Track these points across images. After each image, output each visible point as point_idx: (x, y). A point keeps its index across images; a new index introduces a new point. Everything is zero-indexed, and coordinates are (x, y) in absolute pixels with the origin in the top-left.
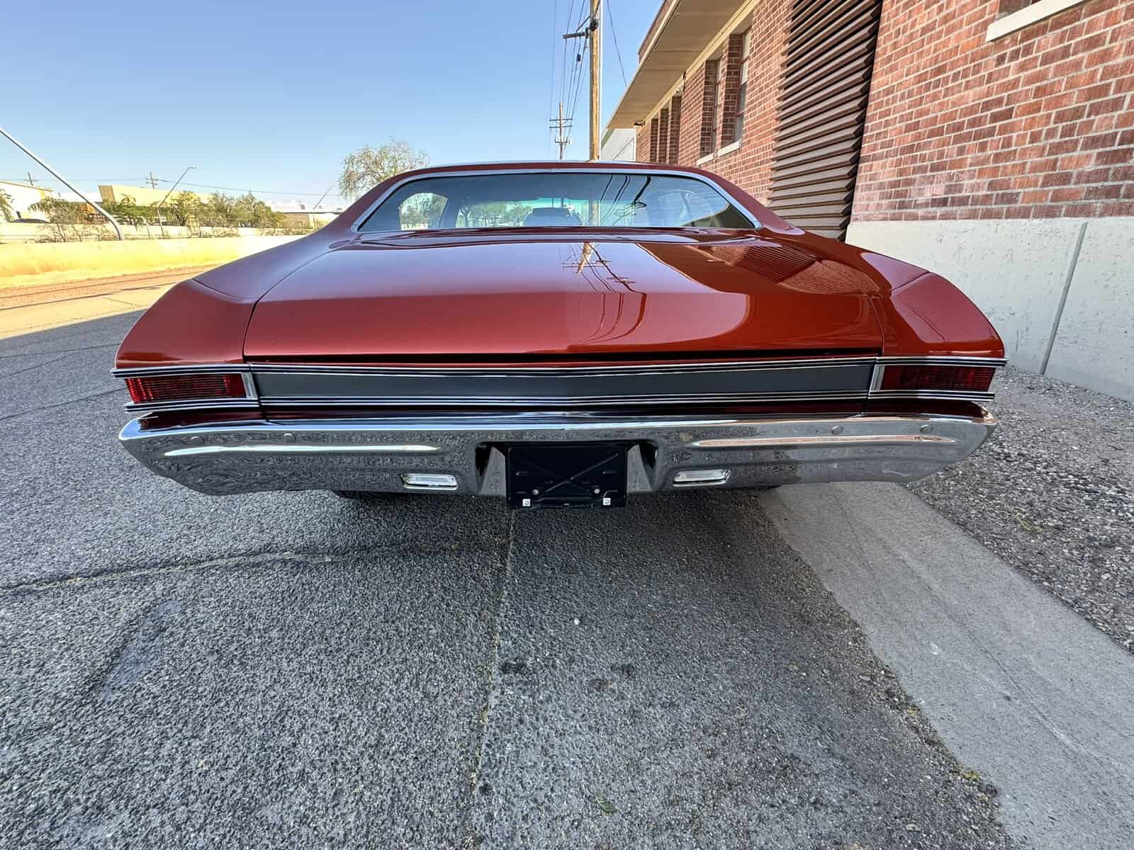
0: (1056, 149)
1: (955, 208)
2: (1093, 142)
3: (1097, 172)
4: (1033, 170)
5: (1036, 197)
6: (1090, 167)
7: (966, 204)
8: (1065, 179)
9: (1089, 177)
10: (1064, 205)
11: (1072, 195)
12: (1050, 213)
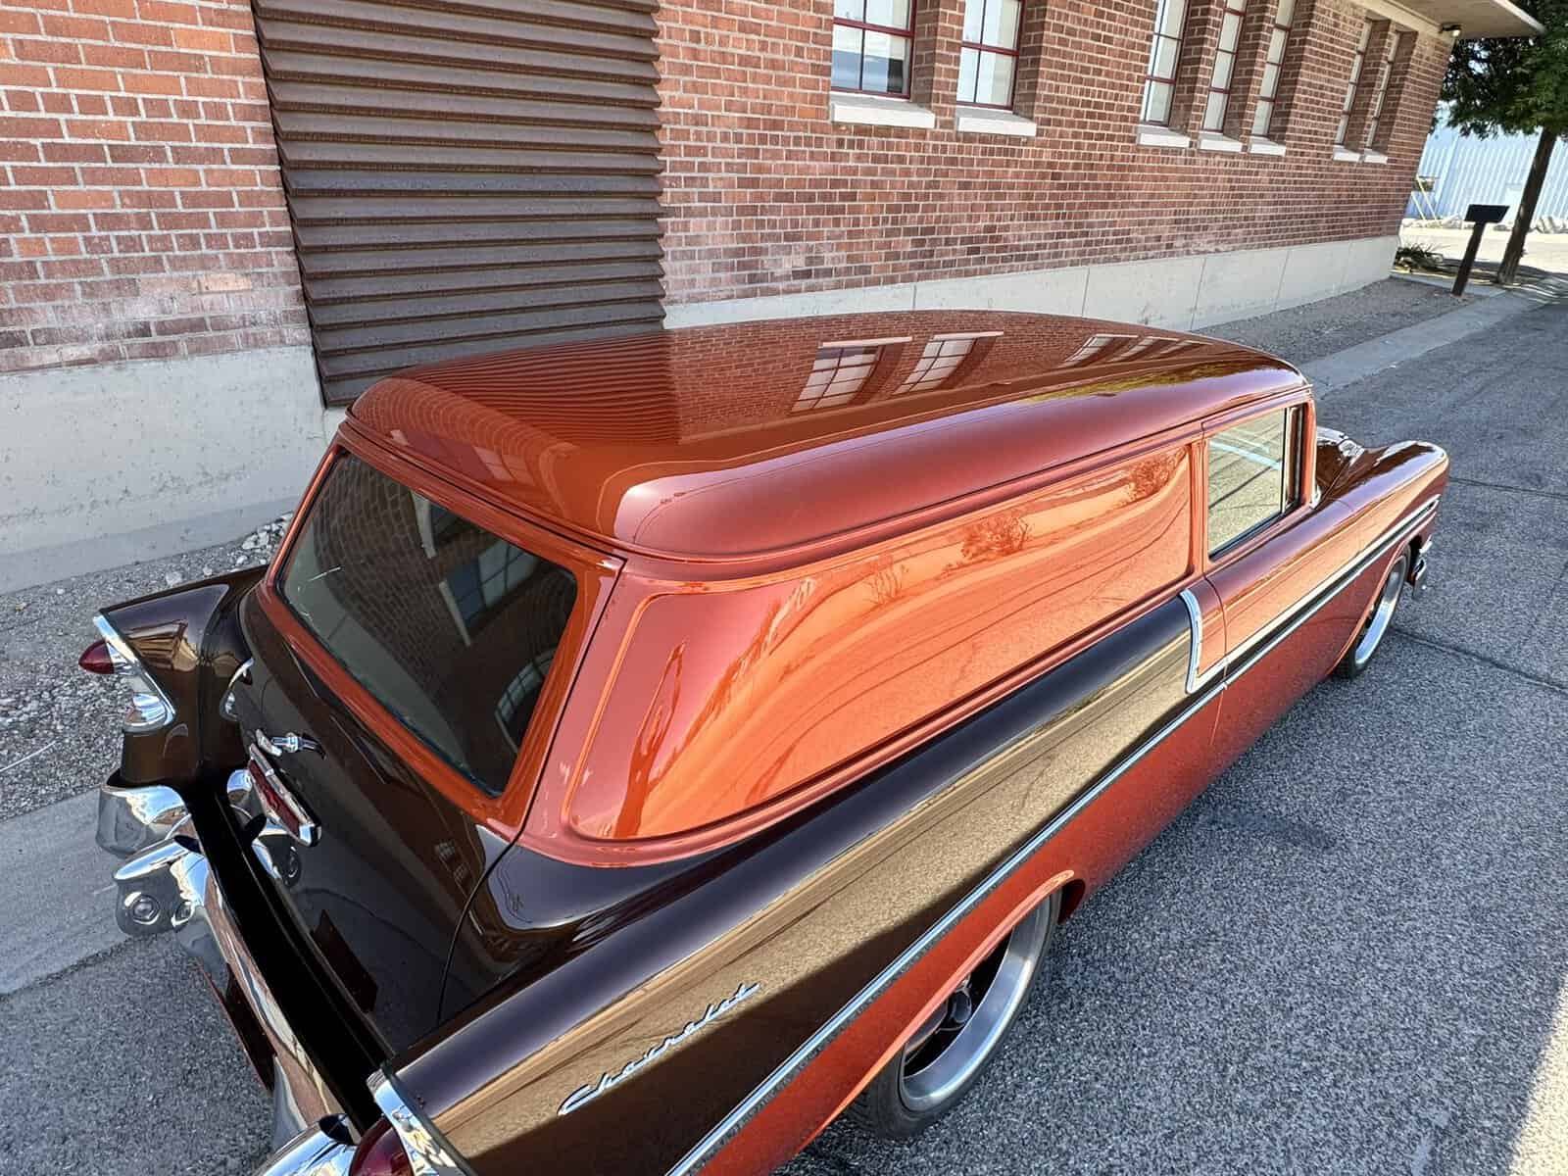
0: (890, 233)
1: (821, 280)
3: (912, 252)
4: (877, 248)
5: (883, 269)
6: (909, 249)
7: (831, 276)
8: (897, 256)
9: (910, 256)
10: (900, 275)
11: (903, 268)
12: (892, 281)
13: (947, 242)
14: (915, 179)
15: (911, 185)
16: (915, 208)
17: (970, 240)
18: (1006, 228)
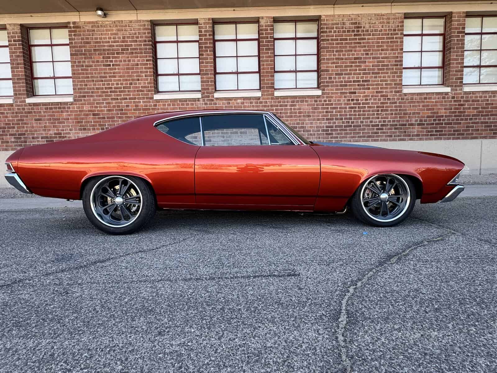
2: (11, 135)
3: (15, 141)
6: (13, 140)
8: (8, 142)
9: (14, 142)
10: (10, 148)
11: (11, 146)
13: (33, 138)
14: (11, 119)
15: (8, 120)
16: (14, 128)
17: (47, 137)
18: (69, 133)
